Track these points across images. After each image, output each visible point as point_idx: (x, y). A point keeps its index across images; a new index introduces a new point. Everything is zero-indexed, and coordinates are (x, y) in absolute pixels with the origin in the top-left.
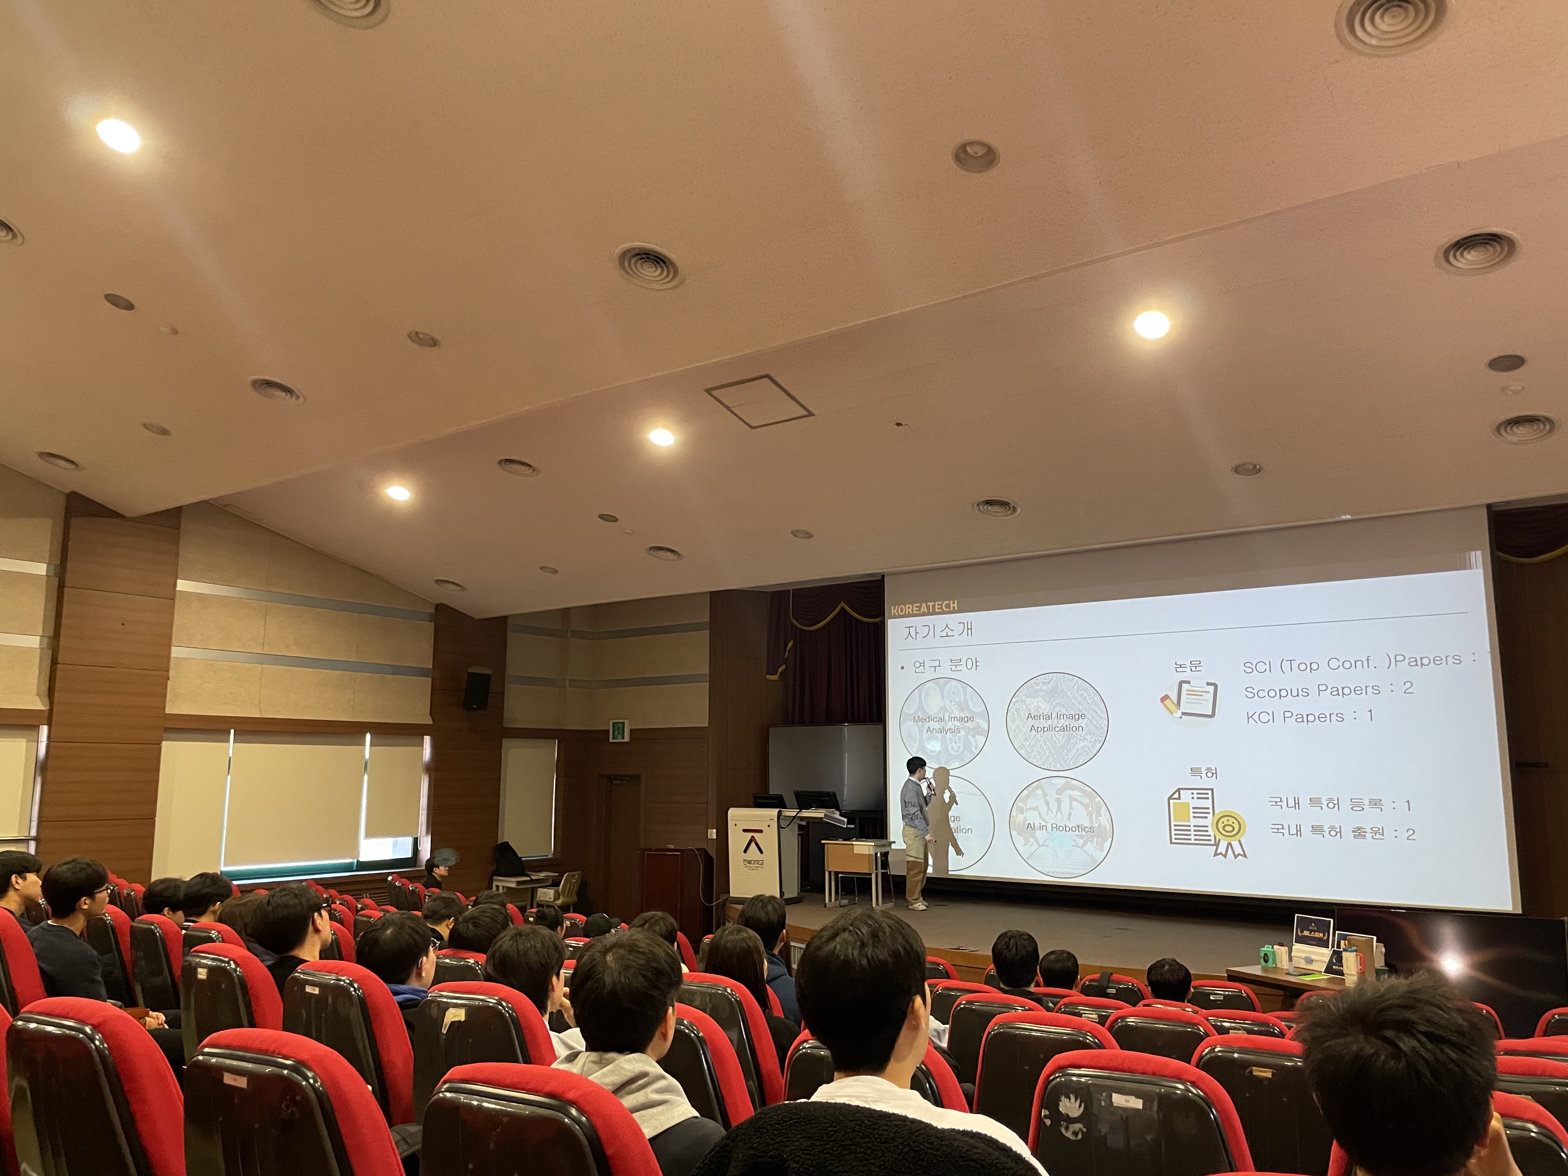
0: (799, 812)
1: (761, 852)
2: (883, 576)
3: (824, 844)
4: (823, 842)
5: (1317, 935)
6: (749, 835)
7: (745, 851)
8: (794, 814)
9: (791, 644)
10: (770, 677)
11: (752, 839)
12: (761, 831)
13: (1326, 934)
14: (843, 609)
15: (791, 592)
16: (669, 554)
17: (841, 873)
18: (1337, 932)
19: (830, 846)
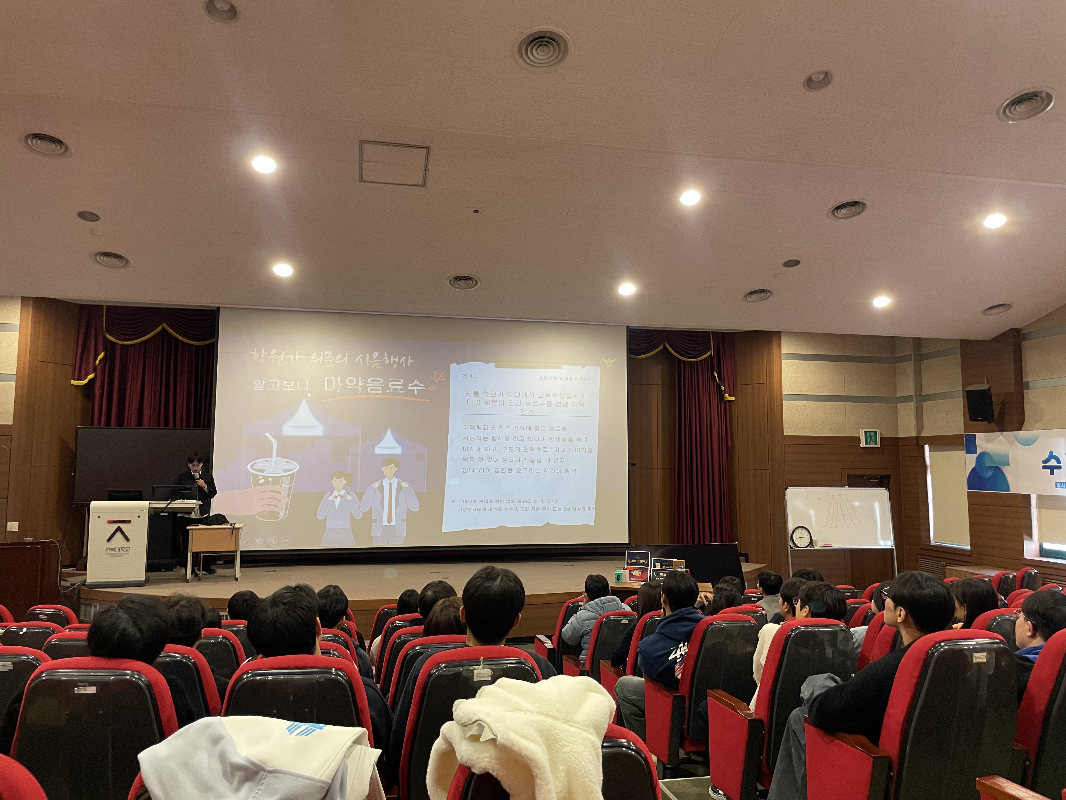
0: (169, 504)
1: (127, 539)
2: (218, 308)
4: (188, 528)
5: (641, 561)
6: (116, 526)
7: (109, 540)
8: (164, 506)
9: (102, 355)
10: (74, 382)
11: (119, 529)
12: (129, 522)
13: (647, 560)
14: (164, 329)
15: (105, 308)
16: (116, 261)
17: (203, 552)
19: (194, 531)
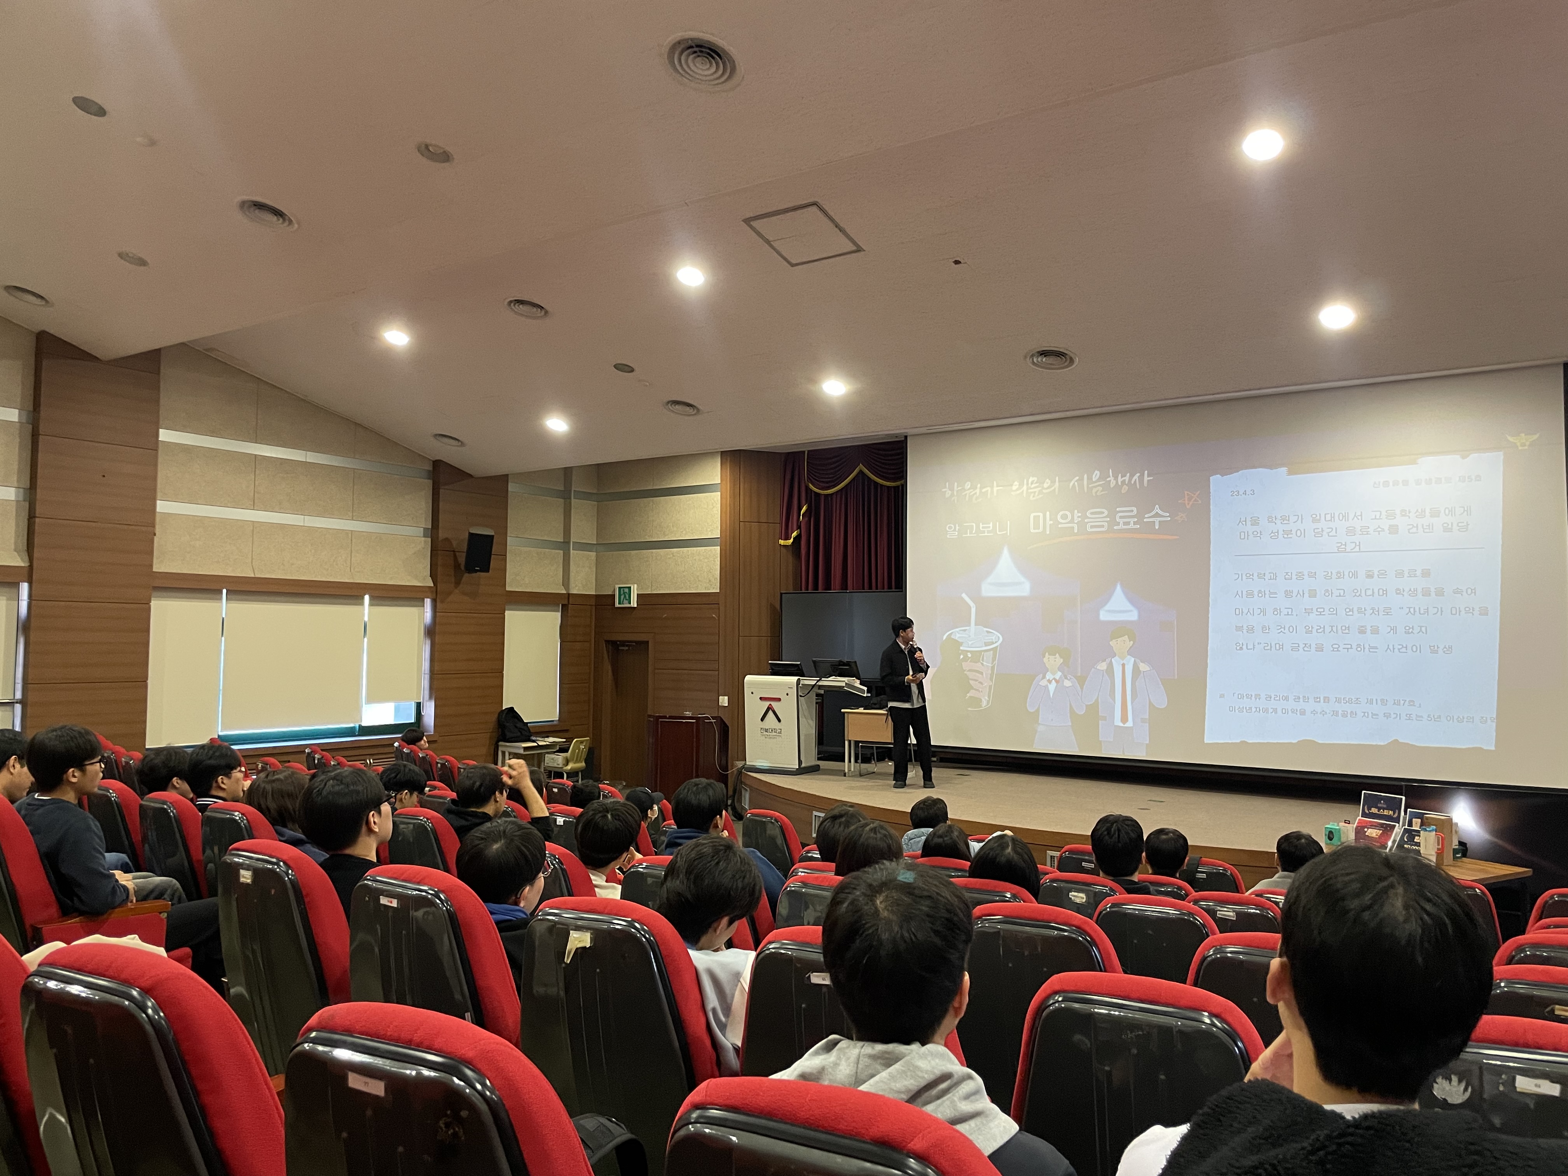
0: (818, 681)
1: (779, 720)
2: (906, 437)
3: (844, 713)
4: (842, 710)
5: (1386, 812)
7: (762, 720)
8: (813, 683)
9: (804, 509)
10: (782, 542)
11: (770, 708)
12: (779, 700)
13: (1397, 811)
14: (861, 472)
15: (806, 452)
16: (688, 409)
17: (858, 741)
18: (1409, 810)
19: (850, 715)
